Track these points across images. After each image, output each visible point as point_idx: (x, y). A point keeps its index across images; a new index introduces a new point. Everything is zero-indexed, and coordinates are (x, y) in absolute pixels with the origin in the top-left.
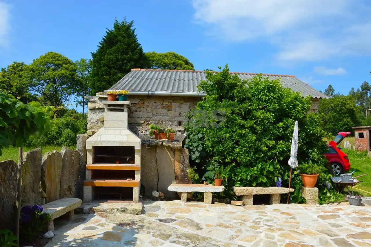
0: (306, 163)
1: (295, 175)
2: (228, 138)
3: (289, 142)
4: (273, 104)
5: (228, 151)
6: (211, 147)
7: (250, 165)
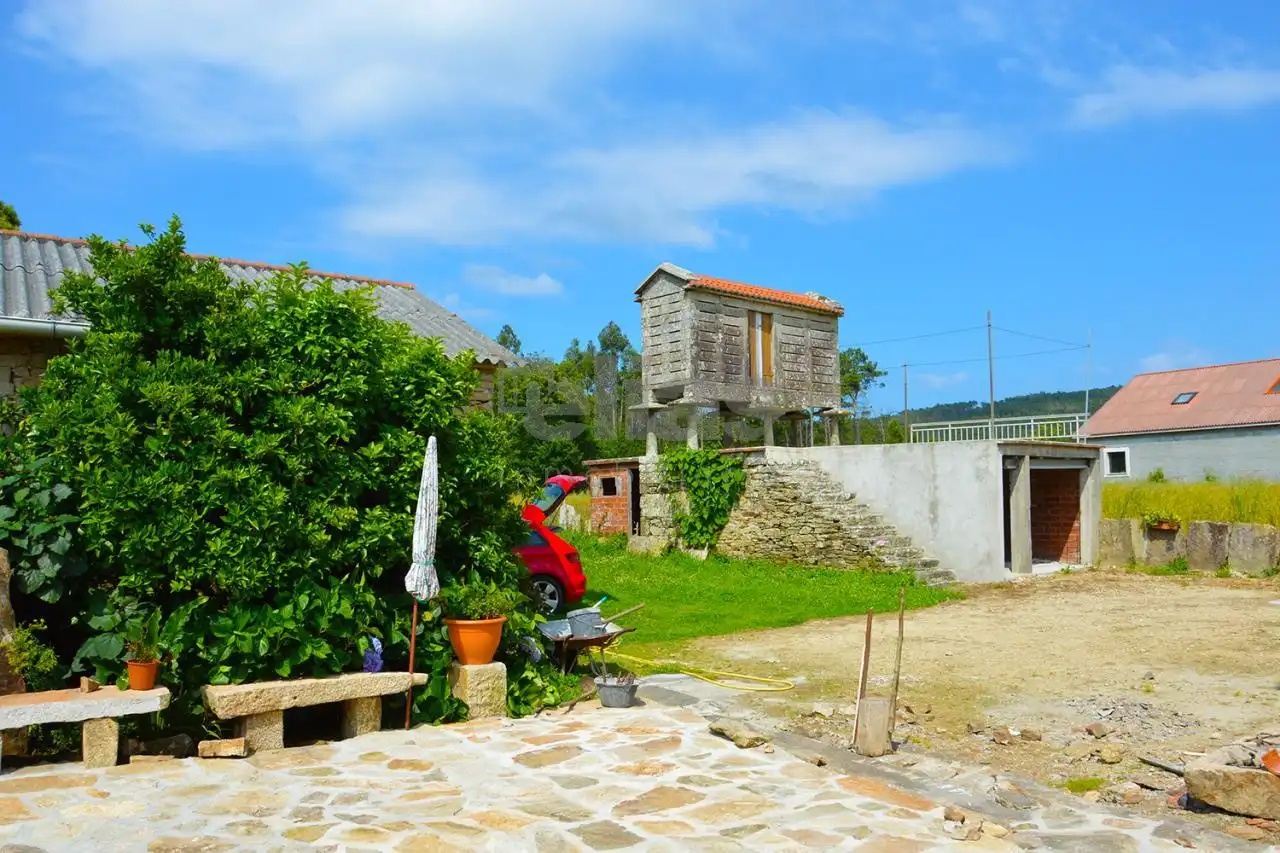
0: (463, 580)
1: (426, 624)
2: (179, 501)
3: (404, 511)
4: (348, 376)
5: (180, 548)
6: (108, 537)
7: (266, 598)
